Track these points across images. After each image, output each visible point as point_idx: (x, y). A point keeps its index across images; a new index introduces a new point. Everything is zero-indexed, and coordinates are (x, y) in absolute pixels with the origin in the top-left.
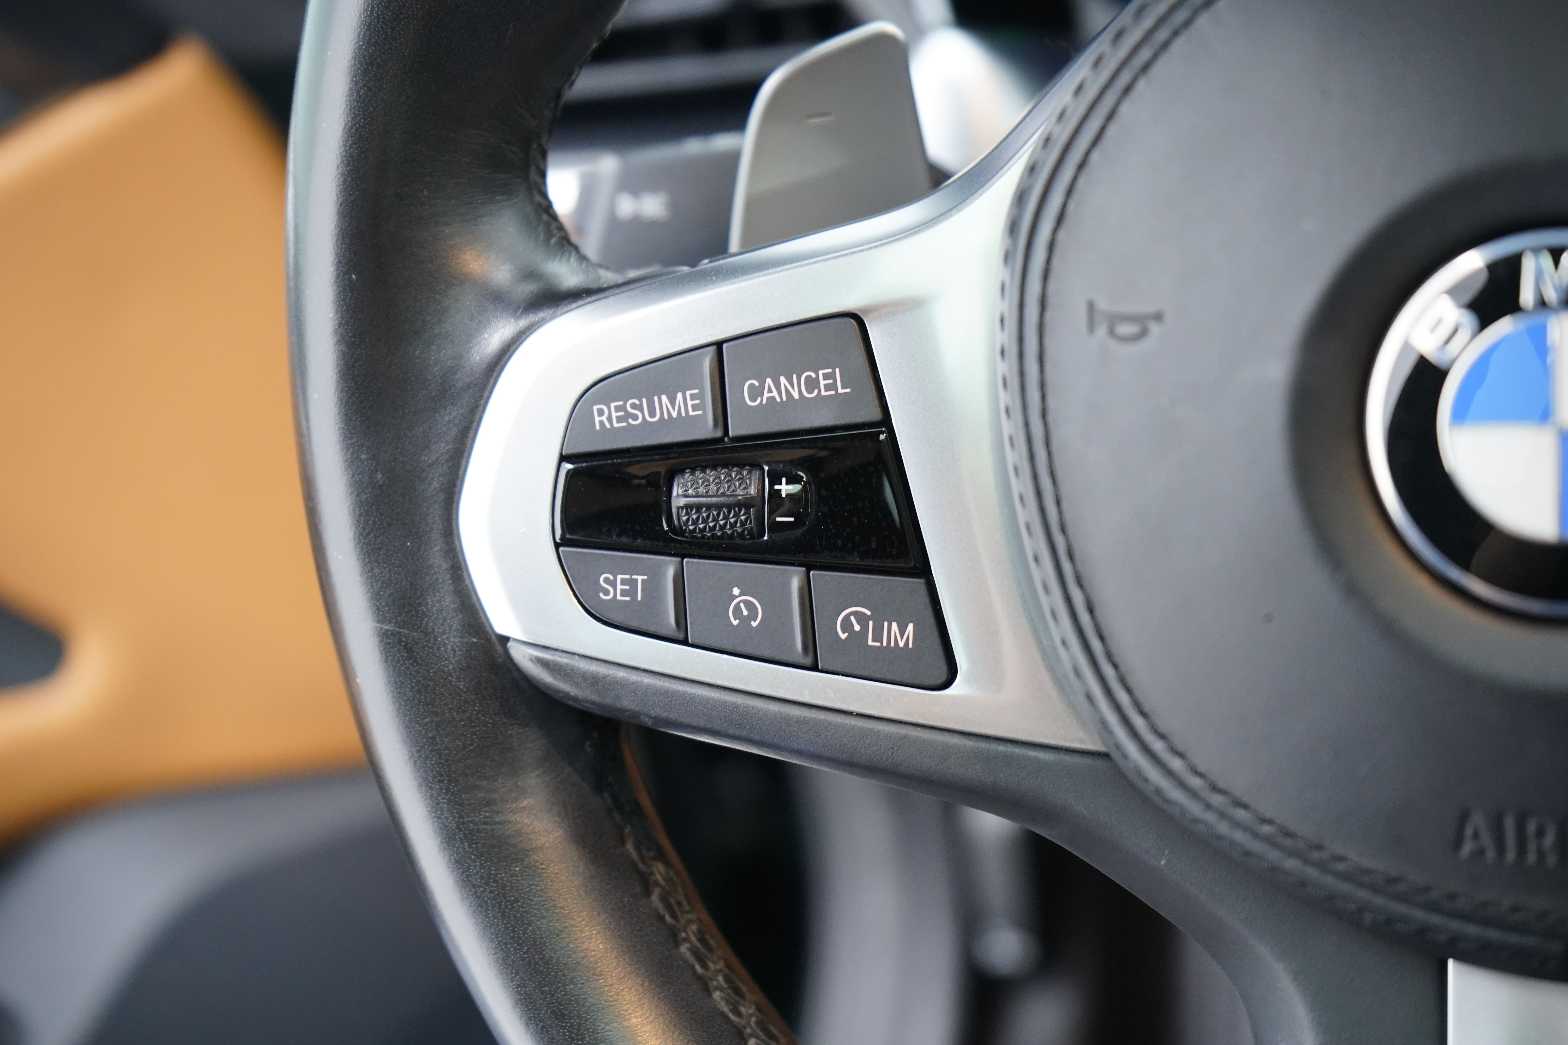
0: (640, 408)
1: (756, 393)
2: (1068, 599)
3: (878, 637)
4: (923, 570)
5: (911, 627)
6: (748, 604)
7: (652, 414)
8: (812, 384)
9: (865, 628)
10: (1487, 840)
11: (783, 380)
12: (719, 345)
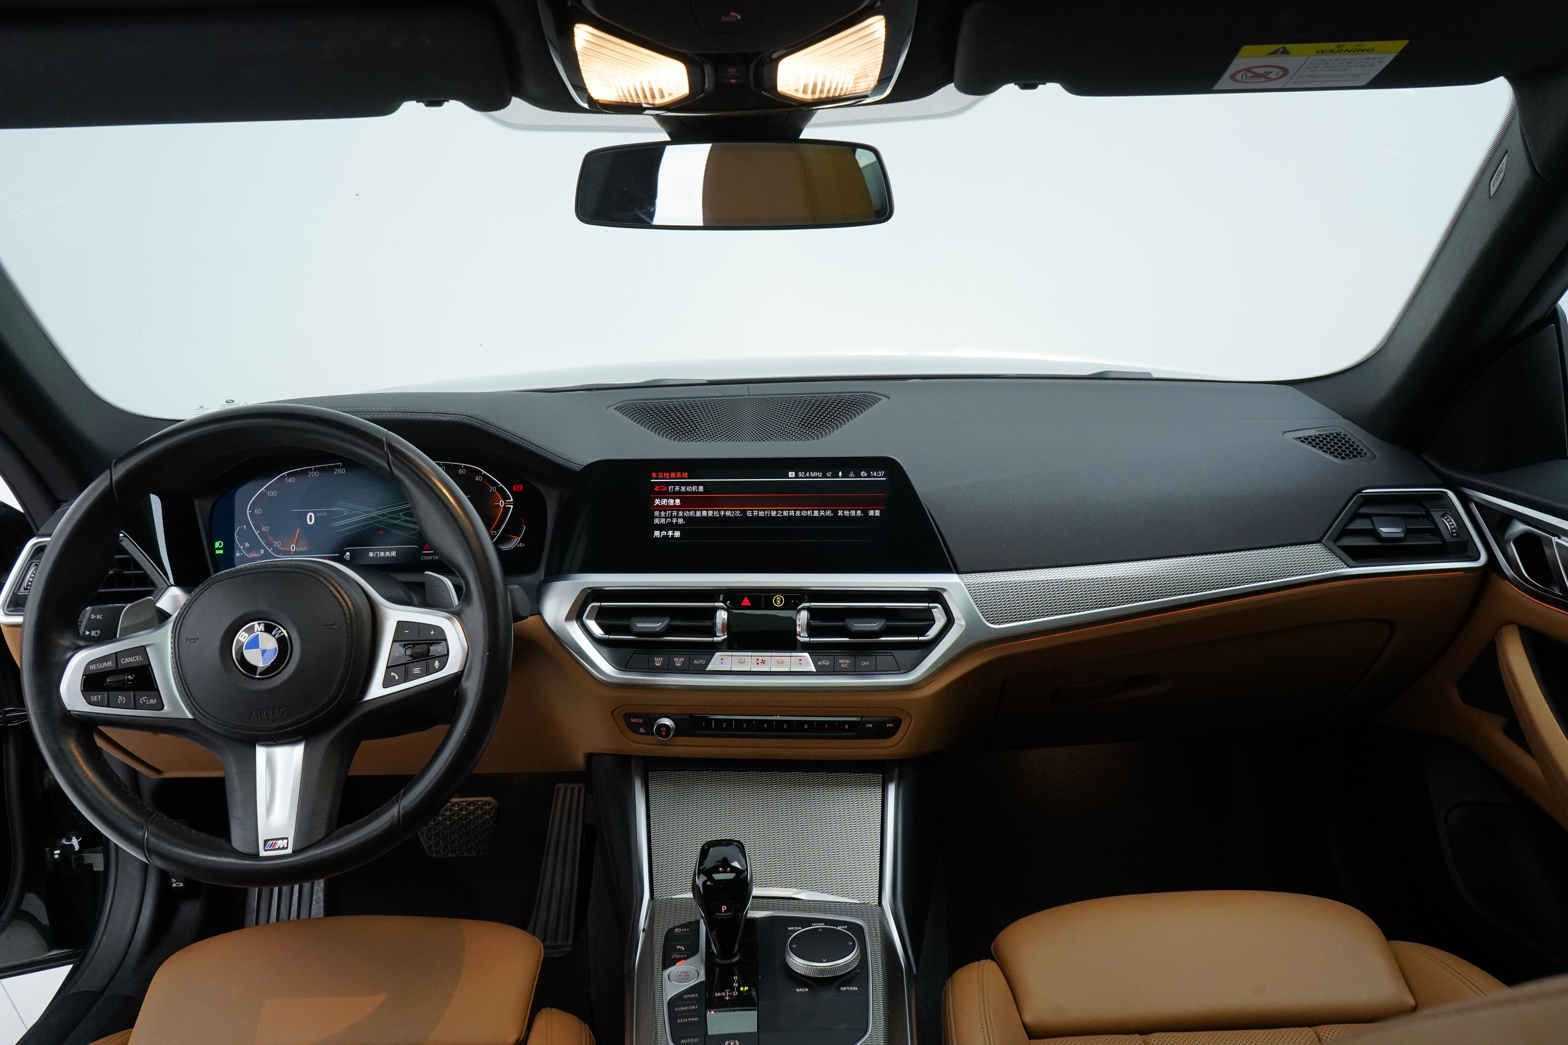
0: (100, 665)
1: (124, 661)
2: (184, 688)
3: (149, 702)
4: (157, 690)
5: (155, 700)
6: (122, 699)
7: (102, 666)
8: (135, 659)
9: (146, 701)
10: (255, 716)
11: (129, 658)
12: (116, 653)
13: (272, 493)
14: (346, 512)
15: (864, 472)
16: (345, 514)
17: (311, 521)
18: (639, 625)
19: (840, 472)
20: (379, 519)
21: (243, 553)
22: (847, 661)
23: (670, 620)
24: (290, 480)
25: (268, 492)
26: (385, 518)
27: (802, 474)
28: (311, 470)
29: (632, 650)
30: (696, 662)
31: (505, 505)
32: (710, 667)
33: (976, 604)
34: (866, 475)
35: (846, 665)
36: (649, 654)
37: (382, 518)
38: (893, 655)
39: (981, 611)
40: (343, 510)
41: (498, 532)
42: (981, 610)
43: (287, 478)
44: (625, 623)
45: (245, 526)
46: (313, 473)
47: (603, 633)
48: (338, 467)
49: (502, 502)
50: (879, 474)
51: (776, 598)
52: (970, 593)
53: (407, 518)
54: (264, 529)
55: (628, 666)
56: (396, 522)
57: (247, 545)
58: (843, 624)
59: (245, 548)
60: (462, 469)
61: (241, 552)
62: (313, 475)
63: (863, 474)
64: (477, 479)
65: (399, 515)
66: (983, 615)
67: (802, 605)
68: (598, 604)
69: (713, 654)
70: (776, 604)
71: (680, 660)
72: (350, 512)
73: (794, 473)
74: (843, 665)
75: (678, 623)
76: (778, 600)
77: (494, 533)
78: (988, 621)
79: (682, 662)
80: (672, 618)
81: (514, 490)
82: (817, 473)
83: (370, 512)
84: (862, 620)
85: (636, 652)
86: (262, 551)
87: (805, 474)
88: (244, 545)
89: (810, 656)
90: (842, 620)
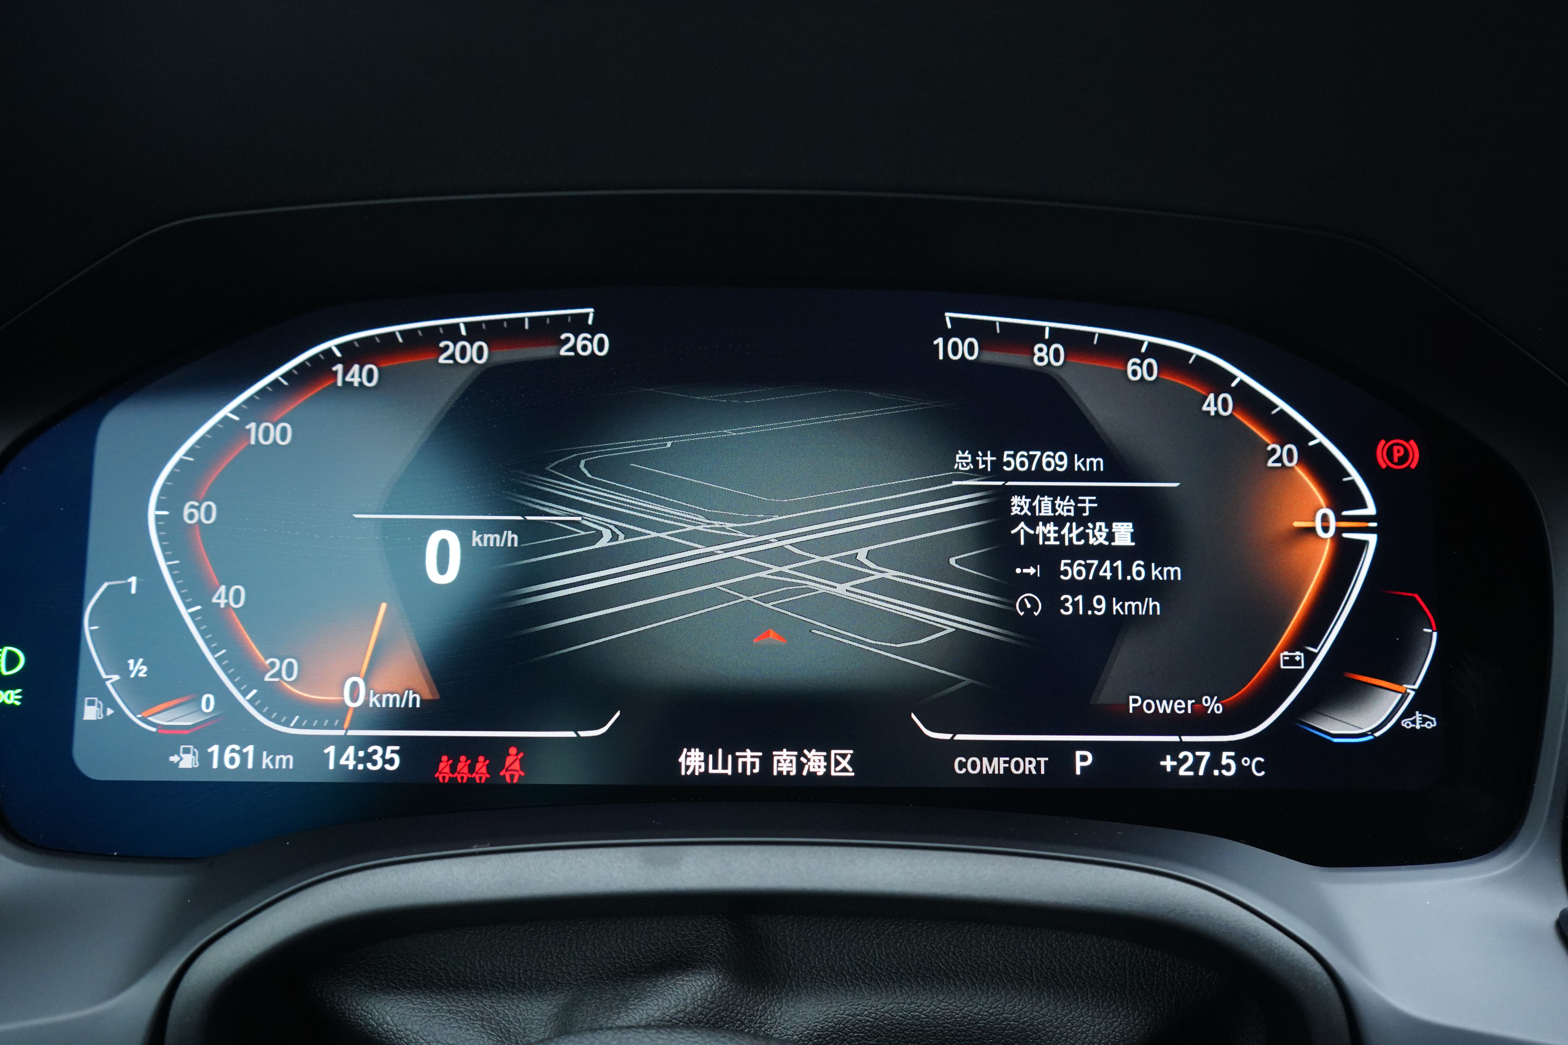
13: (267, 430)
14: (607, 535)
16: (603, 543)
17: (443, 568)
20: (763, 574)
21: (115, 705)
24: (356, 375)
25: (252, 426)
26: (785, 569)
28: (452, 333)
31: (1339, 531)
37: (776, 569)
40: (590, 520)
41: (1310, 658)
43: (339, 368)
45: (133, 580)
46: (463, 349)
48: (578, 325)
49: (1325, 518)
53: (890, 574)
54: (221, 597)
56: (841, 589)
57: (138, 668)
59: (128, 684)
60: (1143, 357)
61: (109, 701)
62: (463, 356)
64: (1211, 405)
65: (853, 559)
72: (628, 533)
77: (1292, 661)
81: (1383, 462)
83: (719, 540)
86: (208, 703)
88: (124, 671)
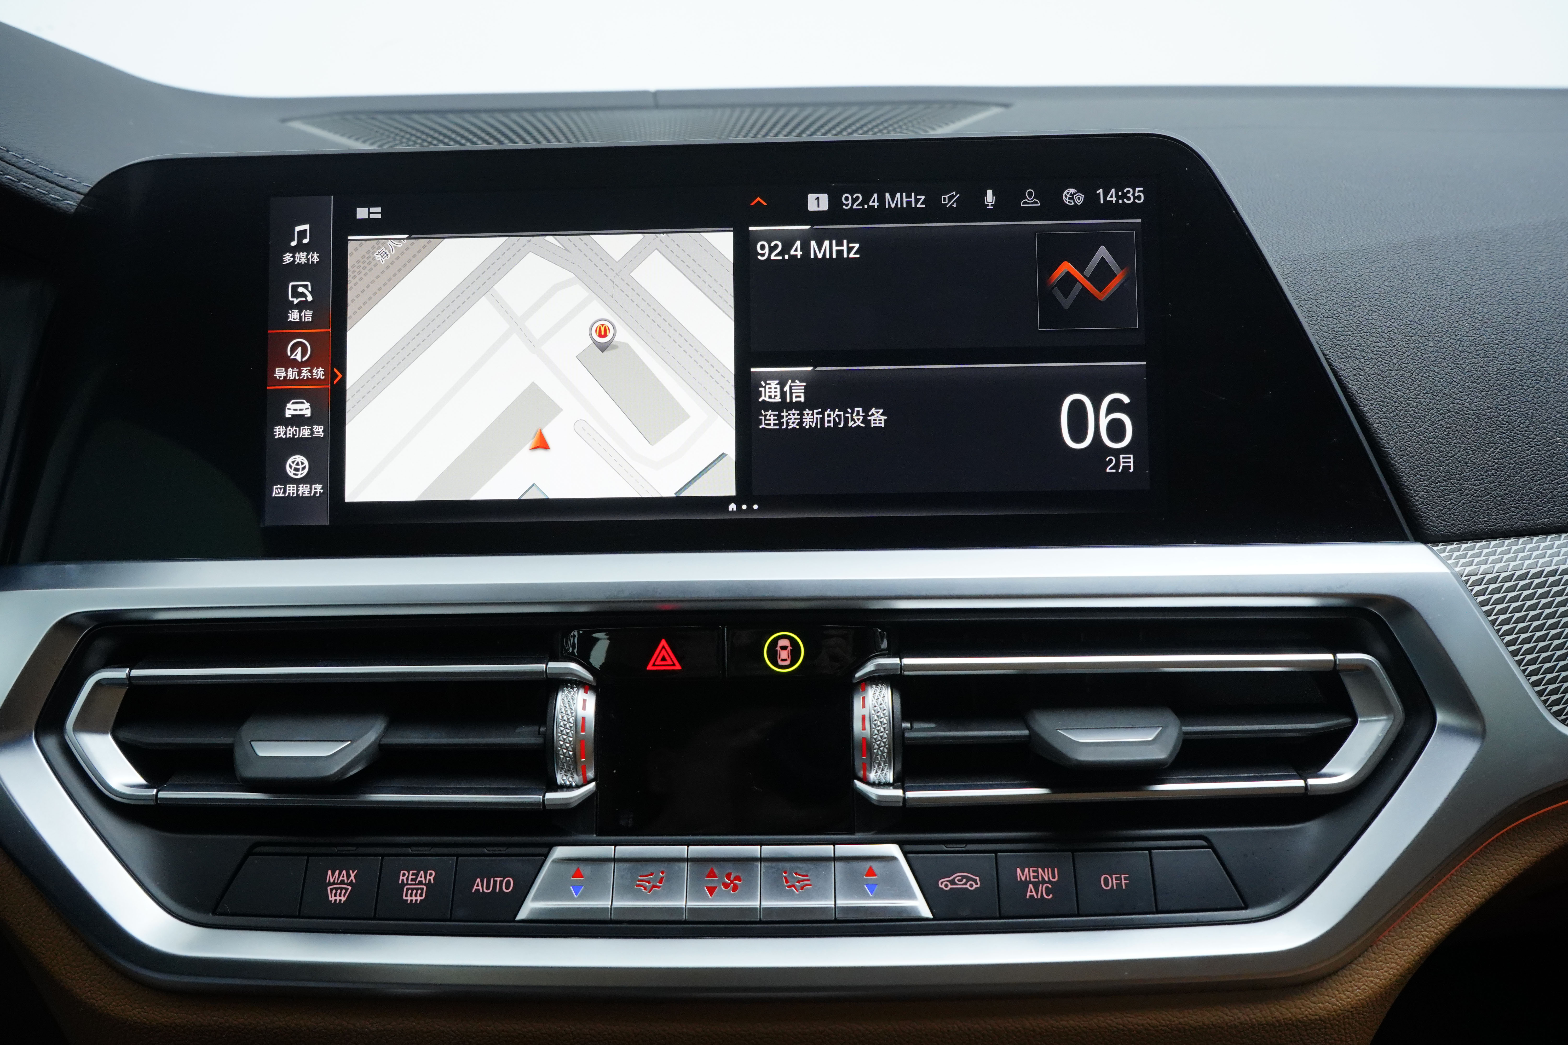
15: (1072, 191)
18: (265, 750)
19: (990, 193)
22: (1045, 874)
23: (387, 729)
27: (854, 201)
29: (244, 840)
30: (479, 886)
32: (530, 908)
33: (1514, 654)
34: (1080, 199)
35: (1042, 889)
36: (309, 855)
38: (1211, 846)
39: (1533, 678)
42: (1533, 673)
44: (221, 739)
47: (142, 781)
50: (1125, 196)
51: (775, 642)
52: (1488, 613)
55: (219, 910)
58: (1026, 732)
63: (1071, 196)
66: (1540, 694)
67: (870, 667)
68: (121, 674)
69: (544, 850)
70: (775, 664)
71: (421, 877)
73: (824, 198)
74: (1031, 892)
75: (414, 737)
76: (784, 648)
78: (1556, 714)
79: (428, 885)
80: (395, 721)
82: (909, 196)
84: (1092, 717)
85: (257, 850)
87: (866, 201)
89: (905, 854)
90: (1019, 716)
